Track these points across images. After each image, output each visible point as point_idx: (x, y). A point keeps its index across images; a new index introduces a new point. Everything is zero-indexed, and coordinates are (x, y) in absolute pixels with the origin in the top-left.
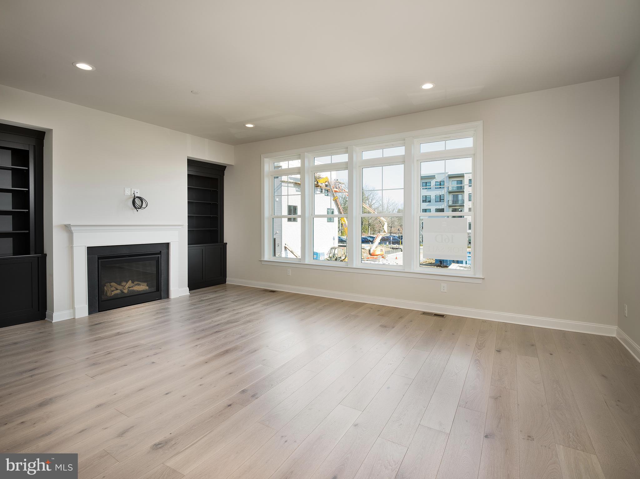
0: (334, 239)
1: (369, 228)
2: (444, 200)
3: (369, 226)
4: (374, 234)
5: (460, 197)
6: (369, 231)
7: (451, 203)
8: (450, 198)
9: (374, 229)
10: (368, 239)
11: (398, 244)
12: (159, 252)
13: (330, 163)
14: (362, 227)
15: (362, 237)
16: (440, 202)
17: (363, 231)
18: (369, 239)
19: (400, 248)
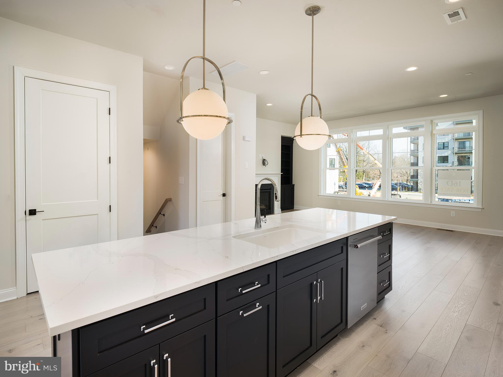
0: (335, 184)
1: (363, 175)
2: (448, 147)
3: (363, 173)
4: (368, 181)
5: (467, 144)
6: (364, 178)
7: (456, 150)
8: (456, 145)
9: (369, 176)
10: (363, 186)
11: (396, 191)
12: (270, 188)
13: (369, 135)
14: (356, 174)
15: (356, 183)
16: (444, 149)
17: (357, 178)
18: (365, 185)
19: (398, 194)
